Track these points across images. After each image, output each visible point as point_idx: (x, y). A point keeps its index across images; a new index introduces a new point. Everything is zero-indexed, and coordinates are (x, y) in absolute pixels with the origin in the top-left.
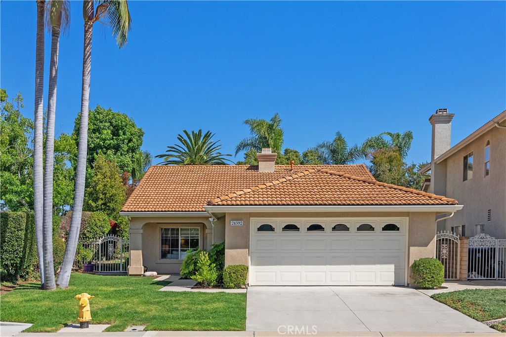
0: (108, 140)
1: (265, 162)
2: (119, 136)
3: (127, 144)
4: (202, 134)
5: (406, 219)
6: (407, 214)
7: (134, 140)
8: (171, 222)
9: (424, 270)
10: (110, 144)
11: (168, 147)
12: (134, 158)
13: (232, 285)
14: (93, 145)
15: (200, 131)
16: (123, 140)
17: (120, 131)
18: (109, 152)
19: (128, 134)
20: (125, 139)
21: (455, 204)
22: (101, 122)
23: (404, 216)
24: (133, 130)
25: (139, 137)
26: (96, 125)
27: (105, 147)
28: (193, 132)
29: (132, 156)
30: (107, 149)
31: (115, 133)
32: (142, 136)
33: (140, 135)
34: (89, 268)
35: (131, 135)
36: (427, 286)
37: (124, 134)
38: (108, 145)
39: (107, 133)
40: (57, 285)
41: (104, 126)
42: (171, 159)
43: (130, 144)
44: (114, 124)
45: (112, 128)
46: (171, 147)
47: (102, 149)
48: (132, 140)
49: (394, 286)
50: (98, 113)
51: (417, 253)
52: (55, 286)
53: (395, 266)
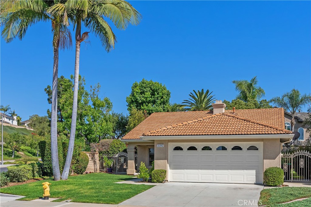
0: (149, 98)
1: (217, 109)
2: (155, 95)
3: (160, 100)
4: (204, 92)
5: (262, 143)
6: (262, 140)
7: (164, 97)
8: (150, 145)
9: (269, 175)
10: (150, 100)
11: (184, 100)
12: (165, 107)
13: (155, 180)
14: (140, 101)
15: (203, 90)
16: (158, 98)
17: (155, 93)
18: (150, 105)
19: (161, 94)
20: (159, 97)
21: (290, 134)
22: (145, 88)
23: (260, 141)
24: (164, 91)
25: (167, 95)
26: (142, 90)
27: (147, 102)
28: (199, 91)
29: (164, 106)
30: (148, 103)
31: (153, 94)
32: (169, 94)
33: (168, 95)
34: (110, 170)
35: (163, 94)
36: (271, 184)
37: (158, 94)
38: (149, 101)
39: (148, 94)
40: (61, 178)
41: (147, 90)
42: (184, 107)
43: (161, 100)
44: (153, 88)
45: (151, 91)
46: (186, 101)
47: (145, 103)
48: (163, 97)
49: (255, 184)
50: (143, 83)
51: (268, 164)
52: (59, 179)
53: (256, 172)
